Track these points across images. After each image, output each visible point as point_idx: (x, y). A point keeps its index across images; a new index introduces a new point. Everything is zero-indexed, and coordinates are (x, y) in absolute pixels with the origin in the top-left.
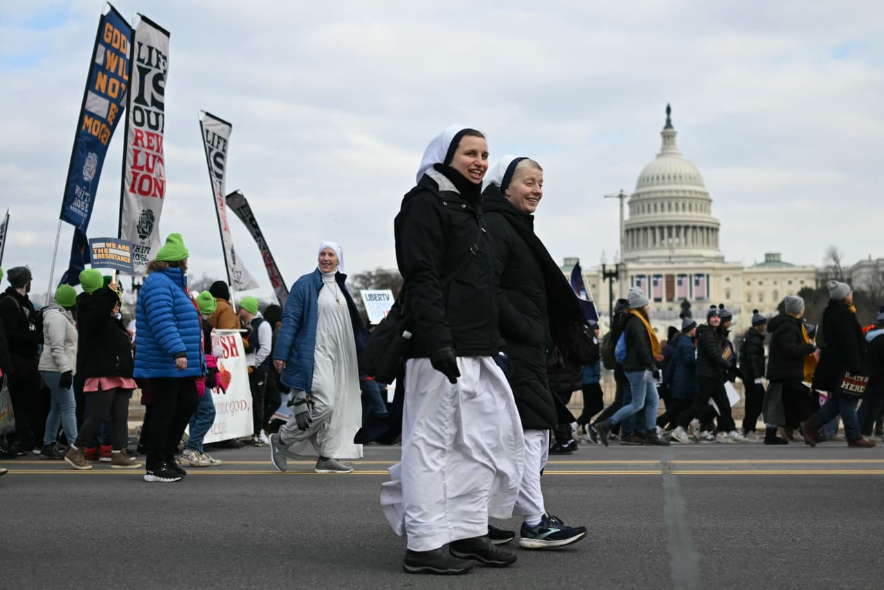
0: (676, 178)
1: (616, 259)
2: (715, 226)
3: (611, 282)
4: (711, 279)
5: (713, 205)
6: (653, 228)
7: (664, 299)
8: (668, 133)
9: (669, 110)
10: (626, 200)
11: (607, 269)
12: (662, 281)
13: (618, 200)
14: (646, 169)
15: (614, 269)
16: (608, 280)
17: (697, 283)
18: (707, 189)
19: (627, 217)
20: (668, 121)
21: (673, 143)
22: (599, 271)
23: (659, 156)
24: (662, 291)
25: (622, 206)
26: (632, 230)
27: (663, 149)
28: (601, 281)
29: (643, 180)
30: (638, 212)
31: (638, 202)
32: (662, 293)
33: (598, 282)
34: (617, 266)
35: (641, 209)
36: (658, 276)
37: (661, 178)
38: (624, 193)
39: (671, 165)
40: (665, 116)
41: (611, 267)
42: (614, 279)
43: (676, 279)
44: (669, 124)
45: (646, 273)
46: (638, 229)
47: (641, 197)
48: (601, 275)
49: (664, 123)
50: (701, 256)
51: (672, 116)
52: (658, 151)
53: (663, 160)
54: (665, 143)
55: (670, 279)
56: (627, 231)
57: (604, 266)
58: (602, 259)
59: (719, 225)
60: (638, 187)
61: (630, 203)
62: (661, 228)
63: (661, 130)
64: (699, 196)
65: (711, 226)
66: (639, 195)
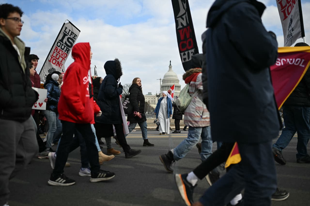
0: (172, 76)
1: (159, 93)
2: (180, 86)
3: (158, 98)
5: (179, 82)
6: (167, 86)
8: (170, 66)
9: (170, 62)
10: (161, 80)
11: (157, 95)
13: (160, 80)
14: (165, 74)
15: (159, 95)
16: (157, 97)
18: (178, 78)
19: (161, 84)
20: (170, 64)
21: (171, 69)
22: (156, 95)
23: (168, 71)
25: (160, 81)
26: (163, 87)
27: (169, 70)
28: (156, 97)
29: (165, 76)
30: (164, 83)
31: (164, 81)
33: (155, 98)
34: (159, 94)
35: (166, 82)
37: (170, 76)
38: (161, 79)
39: (171, 73)
40: (170, 63)
41: (158, 94)
42: (159, 97)
44: (170, 65)
46: (164, 87)
47: (165, 80)
48: (156, 96)
49: (169, 64)
50: (177, 92)
51: (171, 63)
52: (168, 70)
53: (169, 72)
54: (169, 69)
56: (162, 87)
57: (157, 94)
58: (156, 93)
59: (181, 86)
60: (164, 78)
61: (162, 81)
62: (169, 86)
63: (169, 66)
64: (177, 80)
65: (179, 86)
66: (164, 79)
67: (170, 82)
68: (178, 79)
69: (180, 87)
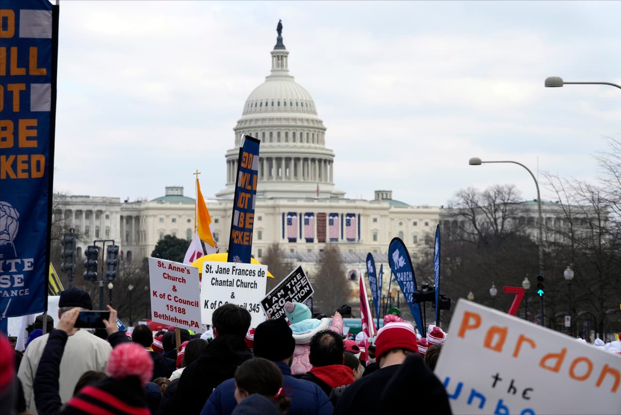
4: (362, 218)
5: (326, 132)
7: (316, 240)
8: (279, 53)
9: (280, 28)
12: (314, 220)
14: (254, 94)
17: (348, 223)
18: (319, 117)
20: (280, 40)
21: (285, 65)
23: (268, 78)
24: (312, 230)
27: (273, 72)
32: (313, 233)
36: (310, 214)
39: (280, 90)
40: (277, 35)
43: (328, 218)
44: (280, 44)
45: (298, 211)
49: (275, 43)
52: (269, 74)
53: (273, 83)
54: (275, 65)
55: (321, 217)
60: (244, 113)
63: (272, 49)
64: (311, 125)
65: (324, 157)
66: (246, 121)
67: (275, 135)
68: (321, 122)
69: (331, 162)
